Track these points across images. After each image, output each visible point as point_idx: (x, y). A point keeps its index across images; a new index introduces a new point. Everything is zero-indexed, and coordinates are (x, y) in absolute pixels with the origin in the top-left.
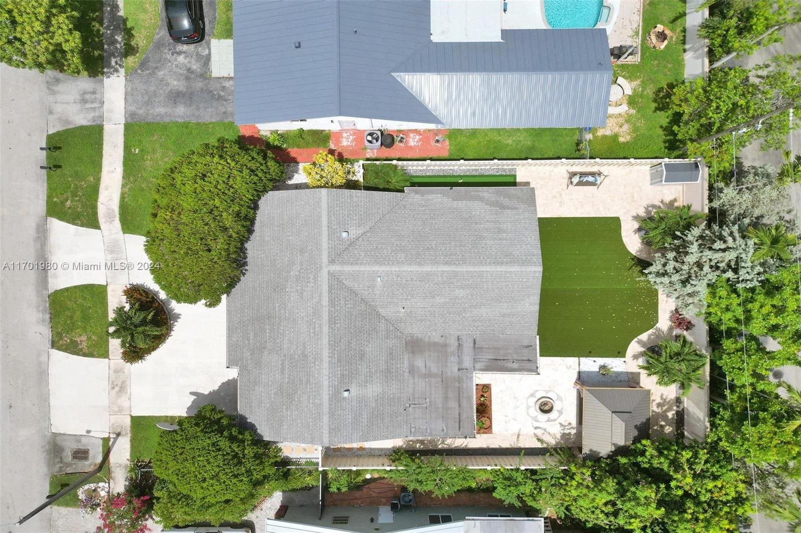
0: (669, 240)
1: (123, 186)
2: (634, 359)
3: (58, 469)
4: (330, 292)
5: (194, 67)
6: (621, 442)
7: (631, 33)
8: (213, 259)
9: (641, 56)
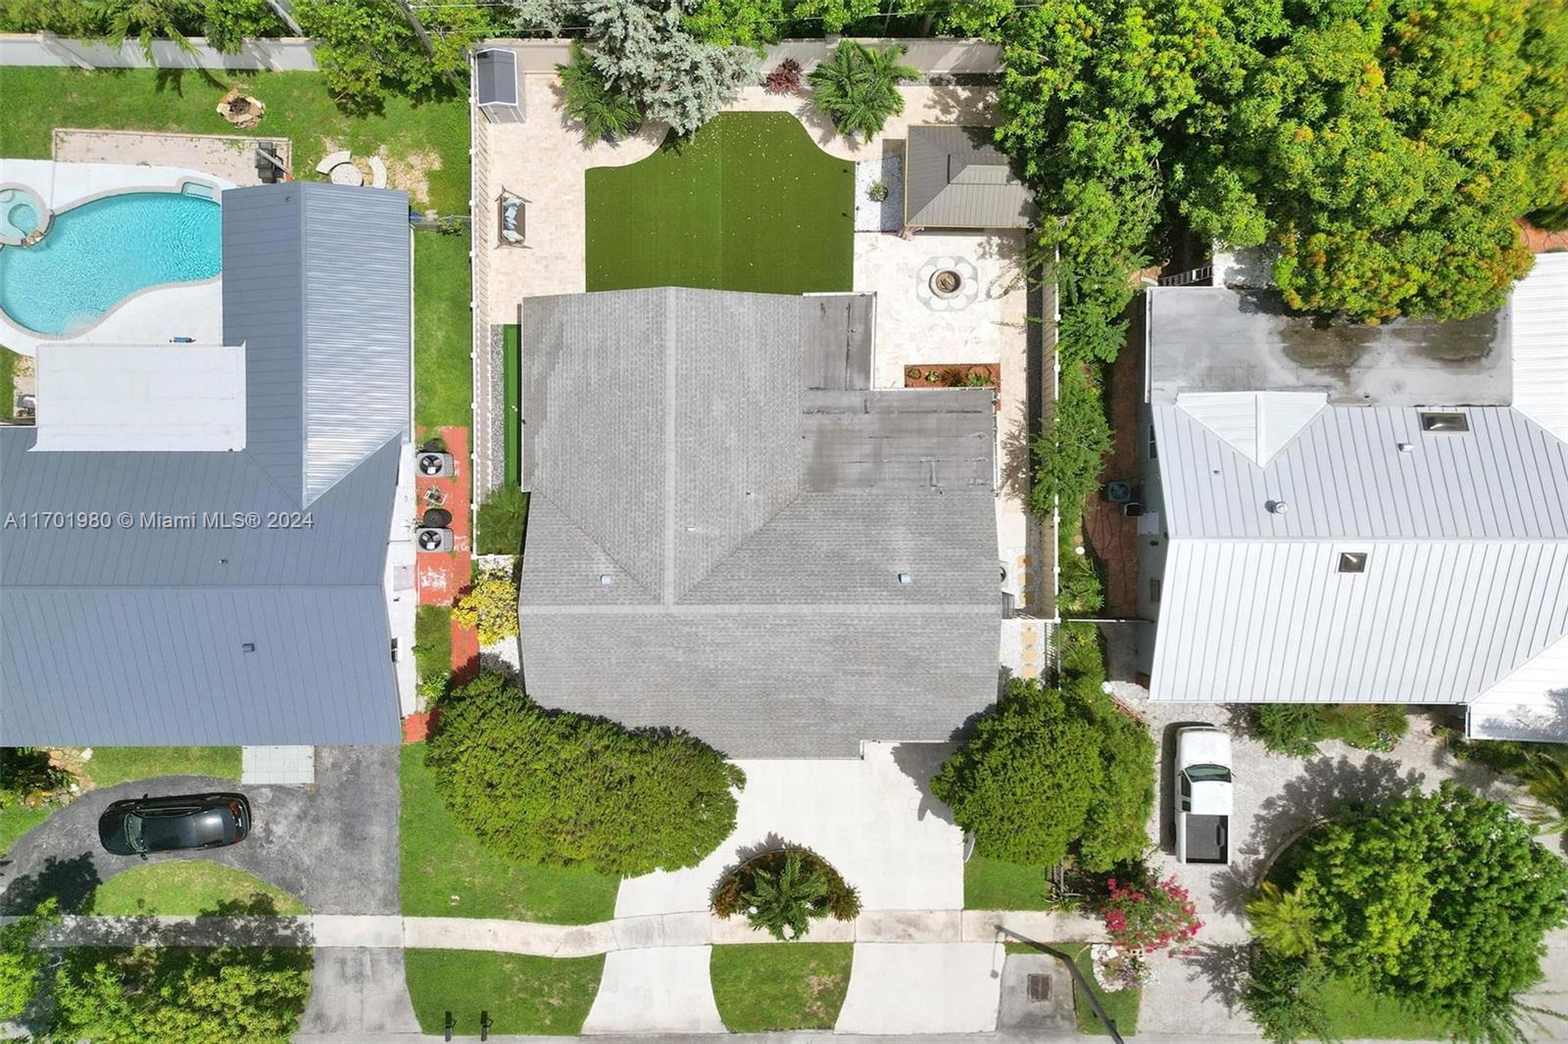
0: (621, 99)
1: (522, 918)
2: (857, 149)
3: (1067, 1022)
4: (714, 602)
5: (295, 809)
6: (1006, 170)
7: (234, 151)
8: (648, 773)
9: (277, 136)
